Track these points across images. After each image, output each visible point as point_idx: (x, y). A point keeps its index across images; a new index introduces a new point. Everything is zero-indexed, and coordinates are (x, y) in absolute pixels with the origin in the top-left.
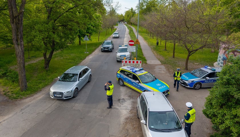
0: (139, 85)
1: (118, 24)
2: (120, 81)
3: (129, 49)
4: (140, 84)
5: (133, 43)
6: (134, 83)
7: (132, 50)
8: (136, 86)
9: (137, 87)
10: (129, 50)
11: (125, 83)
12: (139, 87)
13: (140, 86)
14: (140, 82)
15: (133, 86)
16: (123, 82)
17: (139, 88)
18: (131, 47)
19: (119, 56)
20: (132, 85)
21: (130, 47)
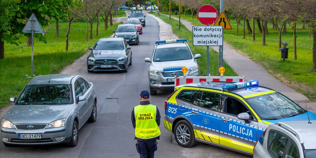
0: (250, 129)
1: (126, 12)
2: (179, 128)
3: (198, 36)
4: (253, 125)
5: (213, 15)
6: (233, 123)
7: (209, 39)
8: (240, 135)
9: (245, 136)
10: (200, 39)
11: (198, 131)
12: (251, 134)
13: (254, 130)
14: (252, 118)
15: (227, 136)
16: (190, 130)
17: (250, 137)
18: (205, 30)
19: (158, 73)
20: (223, 135)
21: (203, 28)
